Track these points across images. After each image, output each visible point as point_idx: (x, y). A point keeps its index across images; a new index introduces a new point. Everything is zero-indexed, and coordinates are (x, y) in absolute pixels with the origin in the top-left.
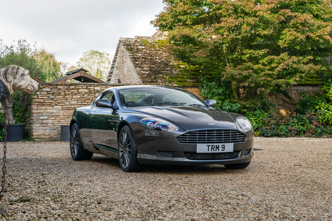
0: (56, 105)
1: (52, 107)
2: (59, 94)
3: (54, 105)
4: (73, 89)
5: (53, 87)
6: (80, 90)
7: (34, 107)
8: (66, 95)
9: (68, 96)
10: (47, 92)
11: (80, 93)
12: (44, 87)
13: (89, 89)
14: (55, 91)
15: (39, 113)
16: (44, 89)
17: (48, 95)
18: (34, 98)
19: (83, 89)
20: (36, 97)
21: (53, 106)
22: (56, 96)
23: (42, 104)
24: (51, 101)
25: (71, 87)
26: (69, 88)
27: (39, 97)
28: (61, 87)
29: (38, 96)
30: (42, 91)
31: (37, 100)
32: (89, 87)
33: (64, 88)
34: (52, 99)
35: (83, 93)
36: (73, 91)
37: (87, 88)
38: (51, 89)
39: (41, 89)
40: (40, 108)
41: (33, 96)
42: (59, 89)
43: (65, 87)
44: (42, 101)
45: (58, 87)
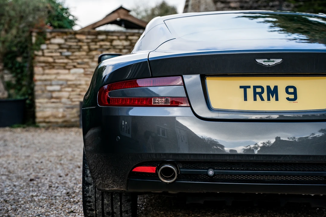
0: (75, 67)
1: (67, 71)
2: (80, 49)
3: (71, 67)
4: (103, 40)
5: (70, 36)
6: (115, 43)
7: (38, 70)
8: (90, 50)
9: (94, 53)
10: (59, 45)
11: (114, 47)
12: (54, 37)
13: (130, 40)
14: (72, 43)
15: (45, 80)
16: (53, 41)
17: (60, 50)
18: (36, 55)
19: (120, 40)
20: (40, 53)
21: (69, 69)
22: (73, 52)
23: (51, 65)
24: (66, 61)
25: (101, 37)
26: (97, 38)
27: (46, 54)
28: (83, 37)
29: (43, 53)
30: (51, 44)
31: (42, 59)
32: (130, 38)
33: (87, 39)
34: (67, 57)
35: (120, 47)
36: (102, 43)
37: (126, 39)
38: (66, 40)
39: (49, 39)
40: (47, 71)
41: (36, 53)
42: (80, 41)
43: (89, 37)
44: (51, 60)
45: (78, 37)
